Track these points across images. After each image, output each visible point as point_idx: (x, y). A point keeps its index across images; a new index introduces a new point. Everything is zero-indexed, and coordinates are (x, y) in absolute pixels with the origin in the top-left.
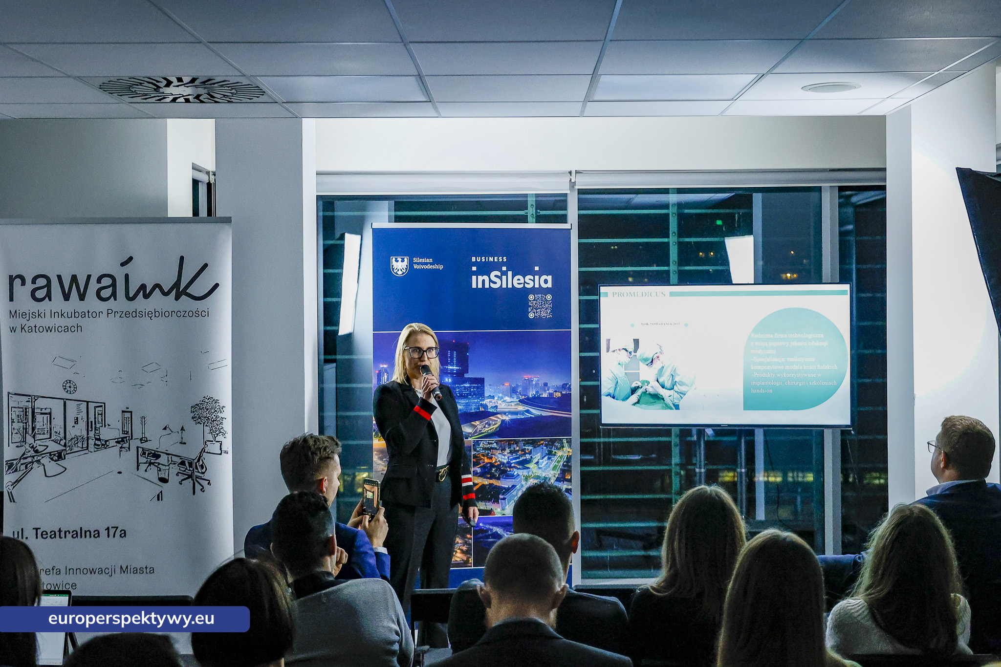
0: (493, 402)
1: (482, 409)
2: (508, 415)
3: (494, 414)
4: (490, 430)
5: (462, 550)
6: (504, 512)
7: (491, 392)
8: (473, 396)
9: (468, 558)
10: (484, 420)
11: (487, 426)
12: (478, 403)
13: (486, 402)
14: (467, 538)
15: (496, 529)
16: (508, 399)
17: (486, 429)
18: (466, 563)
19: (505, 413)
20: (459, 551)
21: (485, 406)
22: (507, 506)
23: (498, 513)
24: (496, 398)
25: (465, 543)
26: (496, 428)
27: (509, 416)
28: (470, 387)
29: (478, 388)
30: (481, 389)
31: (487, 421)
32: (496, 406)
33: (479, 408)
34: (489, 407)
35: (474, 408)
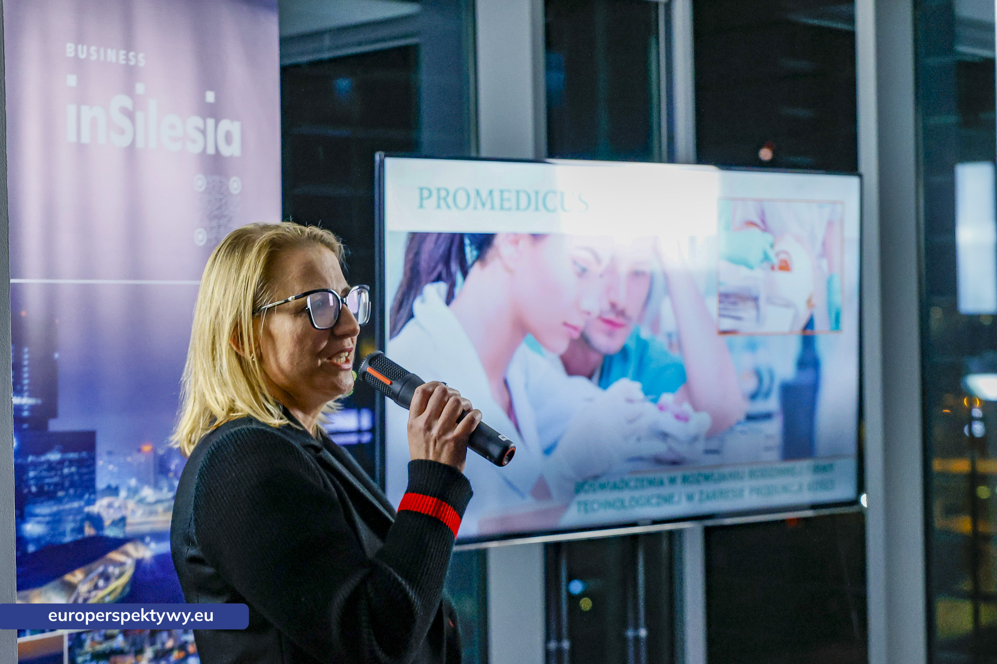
0: (116, 504)
1: (89, 531)
2: (147, 544)
3: (117, 544)
4: (109, 594)
7: (111, 473)
8: (67, 490)
10: (93, 565)
11: (101, 583)
12: (80, 510)
13: (100, 506)
16: (148, 493)
17: (101, 594)
19: (138, 538)
21: (96, 521)
24: (123, 493)
26: (124, 588)
27: (153, 545)
28: (61, 462)
29: (79, 463)
30: (88, 466)
31: (101, 569)
32: (123, 520)
33: (81, 530)
34: (107, 523)
35: (73, 530)
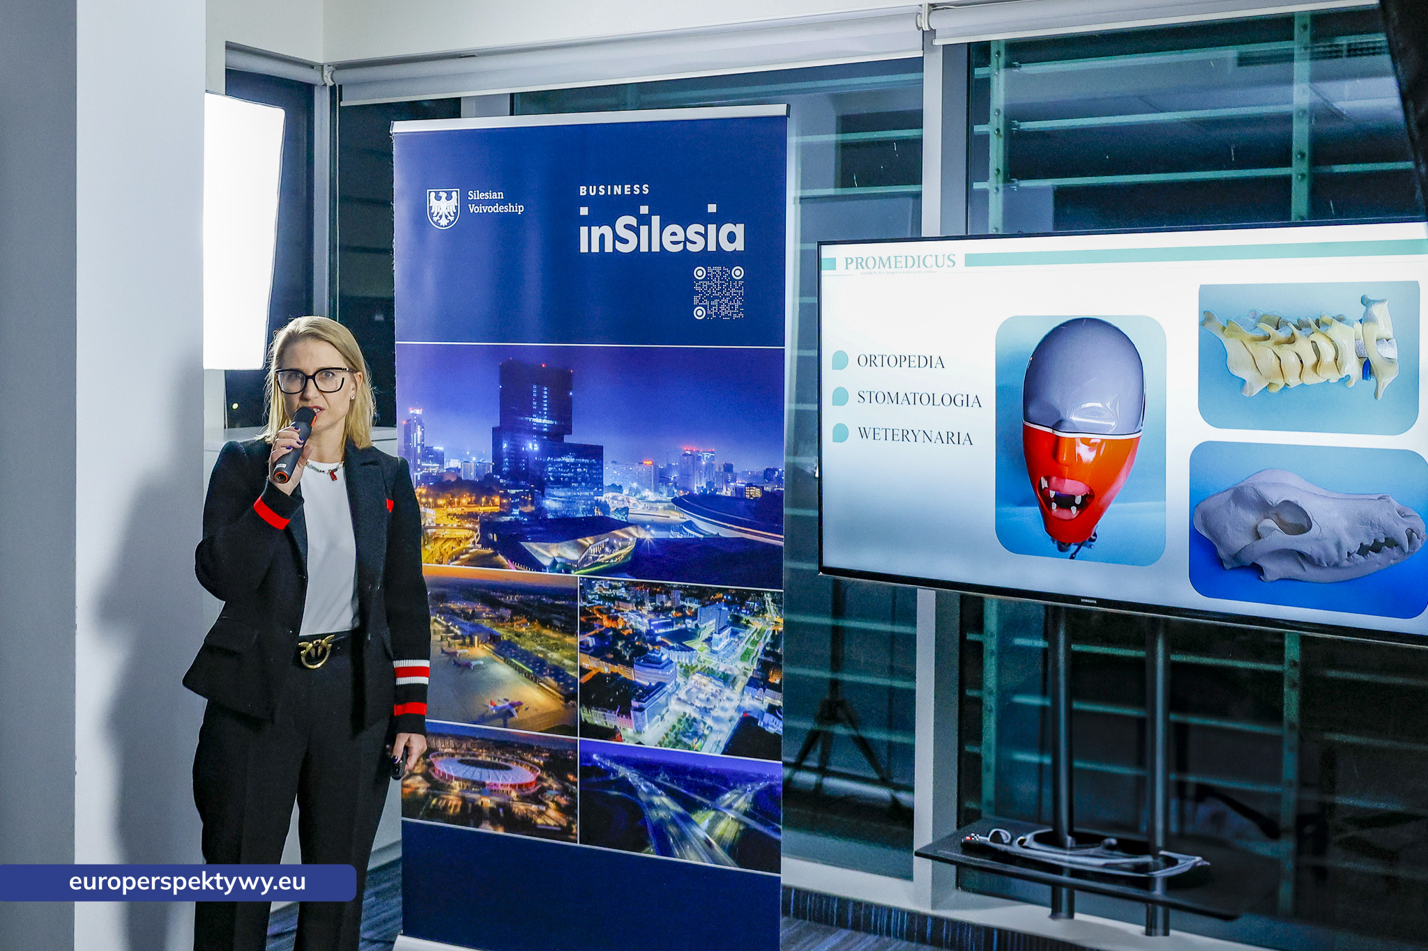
0: (620, 499)
1: (598, 513)
2: (649, 530)
3: (621, 525)
4: (614, 558)
5: (558, 804)
6: (640, 738)
7: (616, 477)
8: (580, 483)
9: (570, 823)
10: (602, 537)
11: (607, 549)
12: (591, 498)
13: (607, 497)
14: (568, 780)
15: (623, 771)
16: (650, 494)
17: (607, 557)
18: (565, 832)
19: (642, 525)
20: (552, 805)
21: (604, 507)
22: (647, 726)
23: (628, 737)
24: (626, 491)
25: (564, 791)
26: (626, 556)
27: (654, 531)
28: (575, 464)
29: (590, 466)
30: (597, 470)
31: (607, 540)
32: (626, 509)
33: (592, 511)
34: (612, 510)
35: (584, 510)
